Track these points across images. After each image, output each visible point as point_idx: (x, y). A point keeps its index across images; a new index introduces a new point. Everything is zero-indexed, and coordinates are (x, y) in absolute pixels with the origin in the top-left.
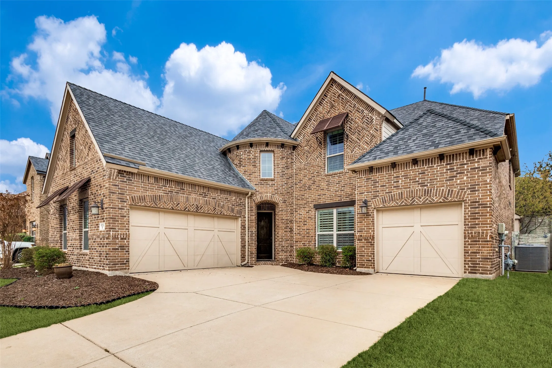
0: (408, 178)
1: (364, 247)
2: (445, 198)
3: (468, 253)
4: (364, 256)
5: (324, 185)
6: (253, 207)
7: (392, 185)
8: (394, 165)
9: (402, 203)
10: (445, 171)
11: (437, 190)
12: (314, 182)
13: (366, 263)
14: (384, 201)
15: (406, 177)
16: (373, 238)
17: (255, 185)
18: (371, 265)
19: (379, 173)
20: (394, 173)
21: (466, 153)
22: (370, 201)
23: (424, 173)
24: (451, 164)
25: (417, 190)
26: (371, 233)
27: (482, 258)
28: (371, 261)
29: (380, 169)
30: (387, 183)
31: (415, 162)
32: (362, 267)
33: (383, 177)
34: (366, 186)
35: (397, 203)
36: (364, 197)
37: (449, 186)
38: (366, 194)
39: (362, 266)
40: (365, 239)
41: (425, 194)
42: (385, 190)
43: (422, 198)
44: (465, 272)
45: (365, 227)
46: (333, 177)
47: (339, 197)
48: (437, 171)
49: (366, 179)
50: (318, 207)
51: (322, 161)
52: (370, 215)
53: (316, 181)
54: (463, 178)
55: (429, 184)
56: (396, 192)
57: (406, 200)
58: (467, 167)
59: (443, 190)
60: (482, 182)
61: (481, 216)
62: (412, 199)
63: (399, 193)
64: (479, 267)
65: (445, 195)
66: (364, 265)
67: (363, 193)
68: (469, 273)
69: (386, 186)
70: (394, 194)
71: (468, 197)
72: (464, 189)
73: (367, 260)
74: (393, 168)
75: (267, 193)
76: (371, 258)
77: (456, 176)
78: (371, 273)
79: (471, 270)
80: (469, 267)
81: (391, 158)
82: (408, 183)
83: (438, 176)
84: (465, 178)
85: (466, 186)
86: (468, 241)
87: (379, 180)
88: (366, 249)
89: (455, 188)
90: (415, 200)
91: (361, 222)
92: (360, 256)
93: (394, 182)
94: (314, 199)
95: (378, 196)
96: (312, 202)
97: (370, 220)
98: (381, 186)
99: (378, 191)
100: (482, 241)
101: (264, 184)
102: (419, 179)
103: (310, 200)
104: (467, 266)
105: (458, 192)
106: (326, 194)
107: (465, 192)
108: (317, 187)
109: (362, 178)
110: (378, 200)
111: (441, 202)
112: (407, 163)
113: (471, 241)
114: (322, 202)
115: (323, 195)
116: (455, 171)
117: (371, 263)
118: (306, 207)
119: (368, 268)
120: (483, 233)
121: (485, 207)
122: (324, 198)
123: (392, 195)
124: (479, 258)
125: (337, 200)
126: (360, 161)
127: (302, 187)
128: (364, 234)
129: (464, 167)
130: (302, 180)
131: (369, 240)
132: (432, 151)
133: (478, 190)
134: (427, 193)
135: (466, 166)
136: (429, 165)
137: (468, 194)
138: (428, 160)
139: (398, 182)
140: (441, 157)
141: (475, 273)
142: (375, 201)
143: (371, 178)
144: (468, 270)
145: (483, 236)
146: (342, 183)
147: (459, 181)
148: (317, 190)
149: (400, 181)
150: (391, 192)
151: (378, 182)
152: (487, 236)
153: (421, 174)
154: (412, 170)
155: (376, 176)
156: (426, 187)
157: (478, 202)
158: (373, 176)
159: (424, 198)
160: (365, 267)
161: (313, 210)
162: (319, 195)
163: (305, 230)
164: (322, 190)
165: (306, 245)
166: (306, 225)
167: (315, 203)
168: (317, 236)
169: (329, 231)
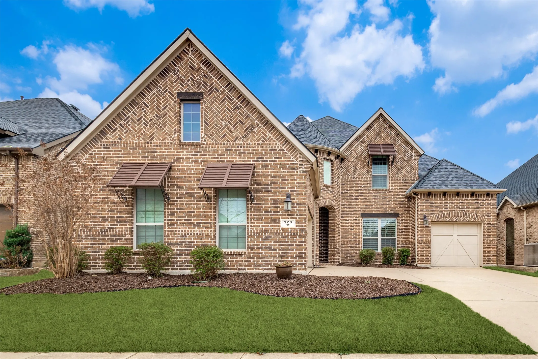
0: (453, 204)
1: (423, 249)
2: (474, 219)
3: (486, 252)
4: (424, 255)
5: (371, 197)
7: (444, 207)
8: (445, 194)
9: (450, 220)
10: (474, 203)
11: (470, 214)
12: (361, 194)
13: (425, 260)
14: (438, 218)
15: (452, 203)
16: (430, 242)
18: (429, 262)
19: (434, 197)
20: (444, 199)
21: (485, 194)
22: (428, 217)
23: (463, 202)
24: (477, 199)
25: (459, 212)
26: (428, 239)
27: (492, 255)
28: (429, 258)
29: (435, 195)
30: (440, 205)
31: (458, 194)
33: (437, 201)
34: (425, 205)
35: (446, 220)
36: (424, 213)
37: (476, 212)
38: (425, 211)
39: (422, 262)
40: (424, 243)
41: (463, 215)
42: (439, 210)
43: (462, 218)
44: (484, 263)
45: (424, 234)
46: (380, 192)
47: (384, 209)
48: (470, 202)
49: (425, 200)
50: (364, 215)
51: (369, 177)
52: (428, 226)
53: (363, 194)
54: (483, 209)
55: (465, 210)
57: (452, 218)
58: (486, 202)
59: (473, 214)
60: (492, 212)
61: (492, 231)
62: (456, 218)
63: (448, 213)
64: (491, 260)
65: (474, 217)
66: (424, 262)
67: (423, 210)
68: (486, 263)
69: (439, 207)
70: (445, 214)
71: (486, 220)
72: (484, 215)
73: (425, 258)
74: (444, 196)
75: (329, 199)
77: (480, 207)
78: (428, 267)
79: (487, 262)
80: (486, 260)
81: (443, 189)
82: (454, 207)
83: (470, 205)
84: (484, 209)
85: (485, 214)
86: (486, 245)
87: (434, 202)
88: (425, 250)
89: (479, 214)
90: (457, 219)
91: (421, 231)
92: (420, 255)
93: (445, 205)
94: (361, 209)
95: (434, 213)
96: (359, 210)
97: (428, 229)
98: (436, 207)
99: (434, 210)
100: (492, 246)
101: (326, 190)
102: (460, 205)
103: (357, 208)
104: (485, 260)
105: (481, 216)
106: (373, 206)
107: (485, 217)
108: (364, 198)
109: (422, 199)
110: (434, 216)
111: (472, 222)
112: (452, 194)
113: (487, 246)
114: (369, 211)
115: (370, 206)
116: (479, 204)
117: (428, 260)
118: (353, 215)
120: (493, 241)
121: (493, 226)
122: (371, 209)
123: (443, 214)
124: (491, 255)
125: (383, 211)
126: (421, 187)
127: (349, 197)
128: (424, 239)
129: (484, 202)
130: (349, 191)
131: (427, 244)
132: (469, 190)
133: (490, 217)
134: (465, 215)
135: (485, 202)
136: (465, 197)
137: (486, 218)
138: (465, 195)
139: (447, 205)
140: (473, 194)
141: (489, 263)
142: (432, 216)
143: (429, 201)
144: (485, 262)
145: (493, 242)
146: (388, 198)
147: (481, 210)
148: (364, 201)
149: (448, 205)
150: (443, 212)
151: (434, 204)
152: (494, 242)
153: (461, 202)
154: (455, 199)
155: (433, 199)
156: (464, 211)
157: (491, 223)
158: (430, 199)
159: (463, 218)
161: (360, 218)
162: (366, 206)
163: (352, 234)
164: (369, 201)
165: (353, 248)
166: (353, 230)
167: (362, 212)
168: (363, 239)
169: (374, 236)
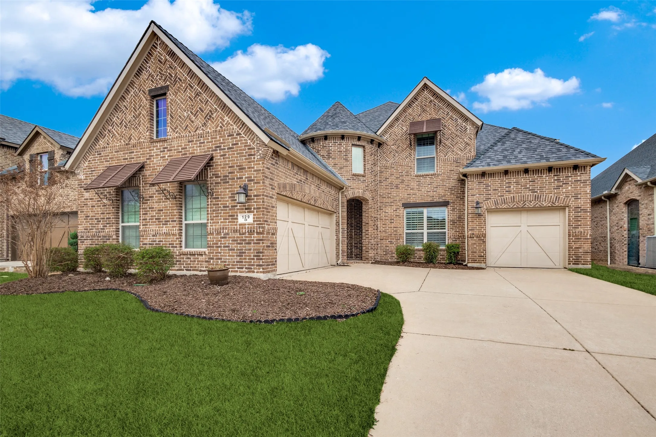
0: (520, 184)
1: (476, 244)
2: (553, 203)
3: (572, 248)
4: (476, 252)
5: (414, 184)
6: (344, 203)
7: (505, 189)
8: (506, 172)
9: (514, 205)
10: (553, 181)
11: (546, 196)
12: (403, 181)
13: (478, 258)
14: (496, 203)
15: (517, 183)
16: (485, 235)
17: (347, 179)
18: (484, 261)
19: (491, 178)
20: (506, 179)
21: (570, 168)
22: (482, 203)
23: (535, 181)
24: (558, 175)
25: (528, 195)
26: (483, 232)
27: (583, 252)
28: (483, 256)
29: (492, 174)
30: (499, 188)
31: (526, 171)
32: (474, 263)
33: (495, 182)
34: (478, 189)
35: (509, 205)
36: (476, 199)
37: (556, 193)
38: (478, 196)
39: (474, 261)
40: (477, 237)
41: (535, 199)
42: (498, 194)
43: (533, 202)
44: (569, 264)
45: (476, 226)
46: (425, 178)
47: (431, 197)
48: (546, 181)
49: (478, 183)
50: (406, 206)
51: (412, 161)
52: (483, 215)
53: (405, 181)
54: (568, 188)
55: (538, 191)
56: (508, 196)
57: (518, 204)
58: (572, 179)
59: (551, 196)
60: (583, 192)
61: (582, 219)
62: (524, 203)
63: (511, 197)
64: (581, 259)
65: (553, 200)
66: (476, 260)
67: (475, 195)
68: (573, 264)
69: (498, 190)
70: (506, 198)
71: (572, 203)
72: (569, 197)
73: (478, 256)
74: (505, 175)
75: (359, 189)
76: (483, 254)
77: (563, 186)
78: (483, 267)
79: (575, 262)
80: (573, 259)
81: (504, 166)
82: (520, 188)
83: (546, 185)
84: (570, 188)
85: (570, 194)
86: (572, 239)
87: (491, 184)
88: (478, 246)
89: (561, 195)
90: (526, 204)
91: (472, 222)
92: (471, 252)
93: (506, 187)
94: (403, 198)
95: (490, 199)
96: (400, 200)
97: (483, 219)
98: (493, 190)
99: (491, 194)
100: (583, 239)
101: (356, 180)
102: (529, 186)
103: (398, 198)
104: (571, 259)
105: (564, 199)
106: (416, 194)
107: (570, 199)
108: (405, 186)
109: (474, 181)
110: (490, 202)
111: (549, 206)
112: (518, 171)
113: (575, 239)
114: (412, 200)
115: (413, 194)
116: (561, 182)
117: (483, 258)
118: (393, 206)
119: (480, 263)
120: (585, 232)
121: (585, 212)
122: (414, 198)
123: (504, 198)
124: (581, 252)
125: (429, 200)
126: (472, 165)
127: (388, 185)
128: (476, 232)
129: (569, 179)
130: (388, 179)
131: (481, 238)
132: (544, 163)
133: (580, 198)
134: (537, 198)
135: (570, 178)
136: (538, 174)
137: (573, 201)
138: (538, 171)
139: (510, 187)
140: (550, 169)
141: (578, 264)
142: (487, 202)
143: (483, 182)
144: (572, 262)
145: (584, 234)
146: (435, 185)
147: (564, 190)
148: (406, 189)
149: (512, 186)
150: (503, 196)
151: (490, 186)
152: (587, 234)
153: (531, 181)
154: (523, 178)
155: (489, 181)
156: (536, 193)
157: (581, 208)
158: (485, 180)
159: (534, 203)
160: (477, 263)
161: (402, 209)
162: (409, 194)
163: (392, 228)
164: (412, 189)
165: (394, 243)
166: (394, 223)
167: (403, 202)
168: (405, 234)
169: (419, 229)
